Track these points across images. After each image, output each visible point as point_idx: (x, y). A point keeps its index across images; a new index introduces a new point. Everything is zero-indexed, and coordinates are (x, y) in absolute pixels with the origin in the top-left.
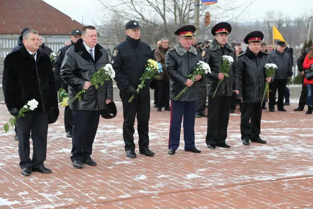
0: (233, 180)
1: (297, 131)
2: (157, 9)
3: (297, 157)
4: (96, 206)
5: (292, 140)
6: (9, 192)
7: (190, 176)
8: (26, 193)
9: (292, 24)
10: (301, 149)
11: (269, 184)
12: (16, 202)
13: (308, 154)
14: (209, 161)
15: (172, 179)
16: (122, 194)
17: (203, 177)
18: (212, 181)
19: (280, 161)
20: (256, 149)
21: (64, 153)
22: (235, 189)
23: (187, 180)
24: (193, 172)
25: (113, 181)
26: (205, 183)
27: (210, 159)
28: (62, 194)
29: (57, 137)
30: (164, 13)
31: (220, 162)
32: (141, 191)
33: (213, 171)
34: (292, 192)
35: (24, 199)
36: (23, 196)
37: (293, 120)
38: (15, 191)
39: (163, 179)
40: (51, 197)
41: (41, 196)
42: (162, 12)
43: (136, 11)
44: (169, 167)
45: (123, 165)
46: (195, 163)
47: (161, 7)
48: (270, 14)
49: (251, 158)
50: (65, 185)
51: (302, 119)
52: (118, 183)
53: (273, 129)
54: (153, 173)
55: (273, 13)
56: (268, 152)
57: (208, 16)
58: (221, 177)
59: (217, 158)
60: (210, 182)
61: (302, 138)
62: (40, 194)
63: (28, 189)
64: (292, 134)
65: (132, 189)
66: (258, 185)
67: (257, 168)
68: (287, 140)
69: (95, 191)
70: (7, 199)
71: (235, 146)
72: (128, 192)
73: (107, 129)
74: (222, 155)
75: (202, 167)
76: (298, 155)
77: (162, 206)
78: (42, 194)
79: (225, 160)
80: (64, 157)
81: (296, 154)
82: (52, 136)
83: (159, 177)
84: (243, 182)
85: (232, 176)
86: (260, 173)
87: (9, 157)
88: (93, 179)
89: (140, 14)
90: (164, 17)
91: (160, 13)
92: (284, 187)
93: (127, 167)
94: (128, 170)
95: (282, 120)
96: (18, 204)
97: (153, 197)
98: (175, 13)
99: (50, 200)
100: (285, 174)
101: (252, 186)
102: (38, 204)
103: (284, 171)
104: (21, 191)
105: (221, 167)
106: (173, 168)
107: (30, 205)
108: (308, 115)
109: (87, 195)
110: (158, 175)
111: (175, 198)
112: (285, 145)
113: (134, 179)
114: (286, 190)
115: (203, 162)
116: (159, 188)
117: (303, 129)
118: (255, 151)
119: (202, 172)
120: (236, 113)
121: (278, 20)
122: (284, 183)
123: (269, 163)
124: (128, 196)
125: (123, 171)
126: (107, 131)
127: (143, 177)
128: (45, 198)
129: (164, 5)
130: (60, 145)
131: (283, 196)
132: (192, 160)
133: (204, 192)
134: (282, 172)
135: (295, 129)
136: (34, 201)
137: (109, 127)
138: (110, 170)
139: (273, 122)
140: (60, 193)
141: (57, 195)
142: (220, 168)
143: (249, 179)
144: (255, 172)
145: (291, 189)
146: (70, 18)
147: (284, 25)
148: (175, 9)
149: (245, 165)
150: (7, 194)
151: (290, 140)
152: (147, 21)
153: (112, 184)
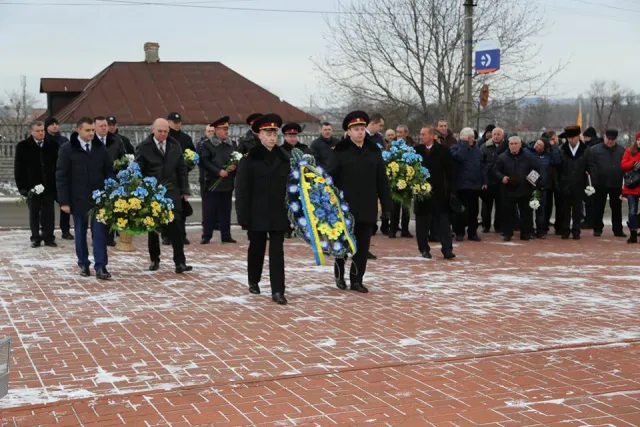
0: (473, 349)
1: (602, 270)
2: (411, 81)
3: (588, 312)
4: (235, 388)
5: (591, 284)
6: (119, 361)
7: (404, 342)
8: (144, 364)
9: (636, 102)
10: (601, 300)
11: (524, 358)
12: (124, 378)
13: (608, 308)
14: (443, 319)
15: (375, 347)
16: (289, 369)
17: (425, 344)
18: (438, 350)
19: (559, 318)
20: (524, 300)
21: (222, 302)
22: (466, 364)
23: (398, 348)
24: (413, 335)
25: (280, 348)
26: (426, 353)
27: (446, 314)
28: (196, 367)
29: (220, 278)
30: (422, 87)
31: (459, 319)
32: (320, 365)
33: (446, 334)
34: (557, 370)
35: (137, 372)
36: (136, 368)
37: (602, 253)
38: (128, 361)
39: (362, 345)
40: (177, 372)
41: (164, 369)
42: (419, 85)
43: (379, 85)
44: (377, 326)
45: (307, 323)
46: (421, 320)
47: (417, 79)
48: (599, 86)
49: (513, 314)
50: (206, 352)
51: (617, 250)
52: (288, 351)
53: (564, 268)
54: (347, 336)
55: (603, 84)
56: (543, 305)
57: (485, 92)
58: (454, 344)
59: (458, 313)
60: (435, 352)
61: (607, 282)
62: (164, 366)
63: (149, 358)
64: (592, 276)
65: (306, 361)
66: (505, 358)
67: (517, 330)
68: (582, 285)
69: (247, 363)
70: (111, 373)
71: (494, 294)
72: (297, 366)
73: (300, 265)
74: (469, 307)
75: (428, 328)
76: (592, 310)
77: (339, 390)
78: (167, 367)
79: (470, 316)
80: (221, 309)
81: (589, 307)
82: (214, 276)
83: (354, 343)
84: (487, 352)
85: (472, 343)
86: (519, 339)
87: (140, 307)
88: (252, 344)
89: (385, 90)
90: (421, 93)
91: (416, 88)
92: (547, 361)
93: (312, 325)
94: (311, 331)
95: (584, 252)
96: (125, 382)
97: (330, 376)
98: (439, 88)
99: (175, 376)
100: (560, 341)
101: (495, 360)
102: (155, 382)
103: (560, 335)
104: (138, 360)
105: (459, 328)
106: (382, 328)
107: (143, 383)
108: (630, 245)
109: (233, 369)
110: (354, 340)
111: (364, 377)
112: (577, 293)
113: (316, 346)
114: (550, 366)
115: (432, 320)
116: (350, 361)
117: (615, 267)
118: (523, 303)
119: (426, 336)
120: (514, 241)
121: (611, 96)
122: (549, 355)
123: (540, 322)
124: (296, 372)
125: (302, 333)
126: (300, 270)
127: (331, 342)
128: (168, 372)
129: (422, 75)
130: (221, 290)
131: (541, 377)
132: (416, 316)
133: (414, 368)
134: (556, 337)
135: (600, 267)
136: (151, 377)
137: (306, 262)
138: (283, 330)
139: (569, 255)
140: (194, 365)
141: (189, 367)
142: (456, 329)
143: (498, 349)
144: (512, 336)
145: (558, 365)
146: (278, 98)
147: (624, 103)
148: (439, 81)
149: (499, 325)
150: (115, 366)
151: (586, 284)
152: (395, 100)
153: (278, 352)
